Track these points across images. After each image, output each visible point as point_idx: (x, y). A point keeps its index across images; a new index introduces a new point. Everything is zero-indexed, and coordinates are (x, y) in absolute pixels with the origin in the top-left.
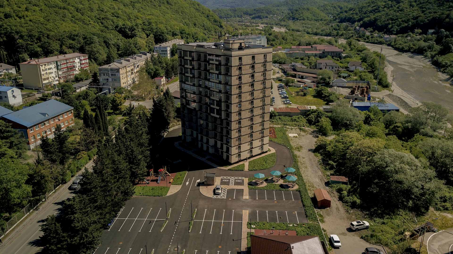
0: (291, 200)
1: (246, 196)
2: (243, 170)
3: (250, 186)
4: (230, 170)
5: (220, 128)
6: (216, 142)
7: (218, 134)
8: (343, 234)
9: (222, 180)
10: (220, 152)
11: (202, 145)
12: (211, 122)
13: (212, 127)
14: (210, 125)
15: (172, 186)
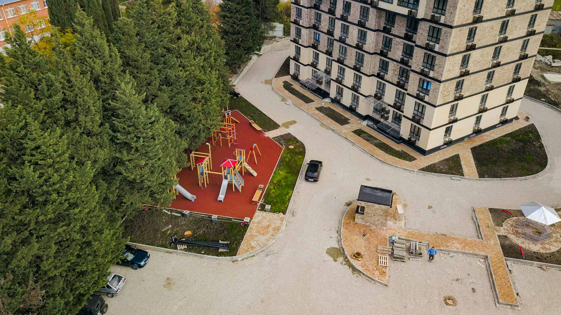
5: (401, 47)
6: (381, 89)
7: (392, 66)
10: (391, 115)
11: (340, 92)
12: (375, 31)
13: (377, 44)
14: (371, 37)
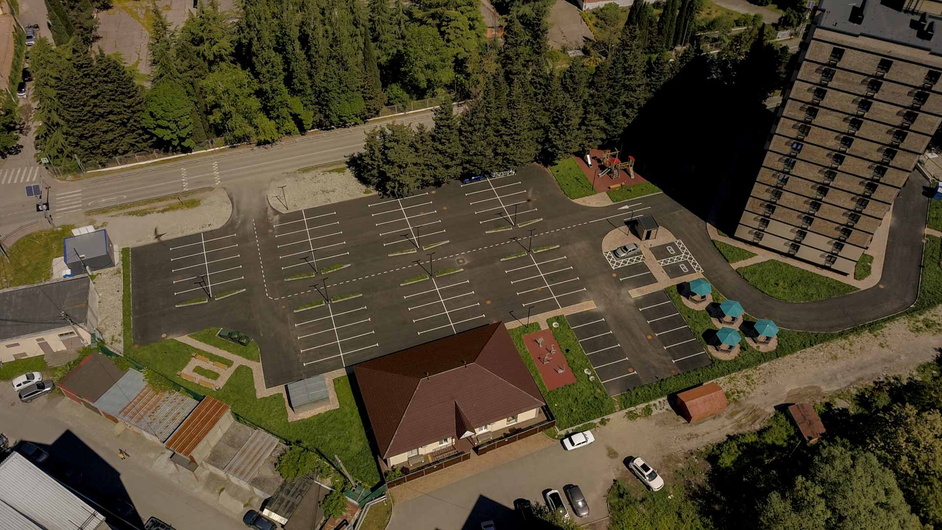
0: (670, 357)
1: (636, 293)
2: (728, 261)
3: (675, 290)
4: (714, 244)
8: (612, 454)
9: (672, 244)
15: (605, 194)
